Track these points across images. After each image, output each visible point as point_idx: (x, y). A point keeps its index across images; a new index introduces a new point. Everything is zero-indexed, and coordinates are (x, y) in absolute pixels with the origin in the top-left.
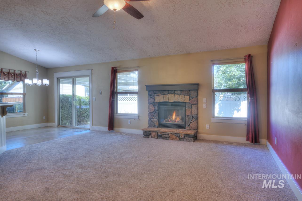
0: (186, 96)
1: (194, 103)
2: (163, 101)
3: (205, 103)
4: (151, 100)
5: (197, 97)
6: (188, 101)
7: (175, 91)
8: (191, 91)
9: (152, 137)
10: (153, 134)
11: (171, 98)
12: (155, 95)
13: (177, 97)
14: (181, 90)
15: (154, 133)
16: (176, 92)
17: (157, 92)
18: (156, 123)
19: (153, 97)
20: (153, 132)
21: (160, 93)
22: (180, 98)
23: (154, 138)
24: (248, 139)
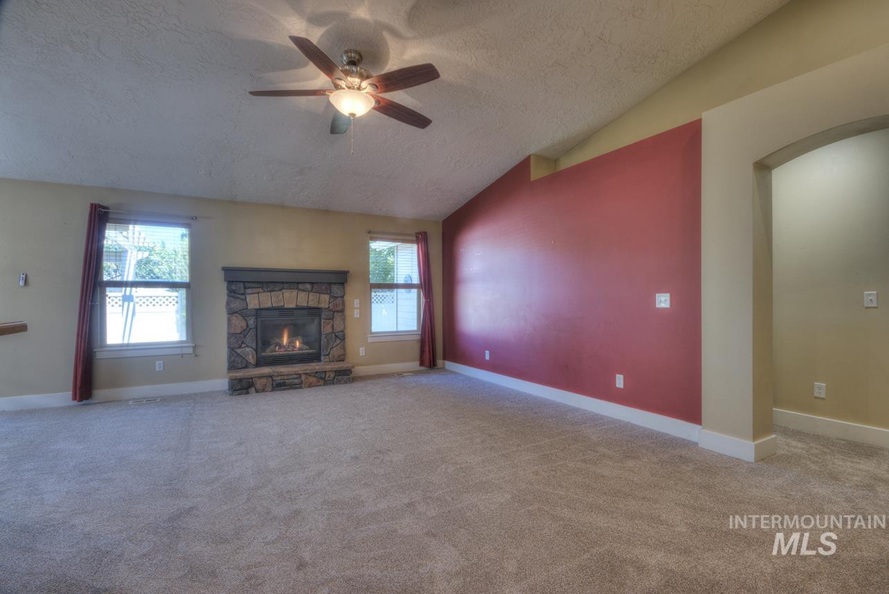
0: (322, 296)
1: (338, 309)
2: (269, 305)
3: (357, 308)
4: (237, 305)
5: (343, 297)
6: (327, 306)
7: (298, 283)
8: (332, 286)
9: (257, 391)
10: (259, 383)
11: (290, 299)
12: (249, 291)
13: (302, 295)
14: (312, 283)
15: (264, 381)
16: (301, 286)
17: (253, 285)
18: (251, 359)
19: (243, 297)
20: (261, 377)
21: (262, 288)
22: (310, 298)
23: (263, 391)
24: (422, 364)
